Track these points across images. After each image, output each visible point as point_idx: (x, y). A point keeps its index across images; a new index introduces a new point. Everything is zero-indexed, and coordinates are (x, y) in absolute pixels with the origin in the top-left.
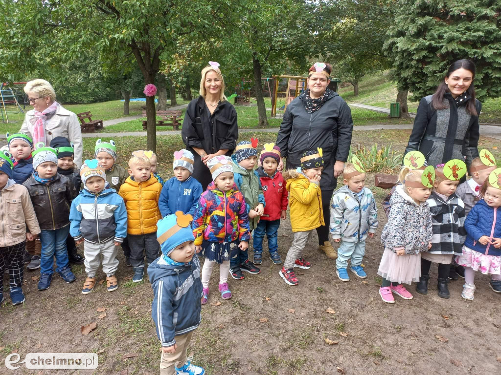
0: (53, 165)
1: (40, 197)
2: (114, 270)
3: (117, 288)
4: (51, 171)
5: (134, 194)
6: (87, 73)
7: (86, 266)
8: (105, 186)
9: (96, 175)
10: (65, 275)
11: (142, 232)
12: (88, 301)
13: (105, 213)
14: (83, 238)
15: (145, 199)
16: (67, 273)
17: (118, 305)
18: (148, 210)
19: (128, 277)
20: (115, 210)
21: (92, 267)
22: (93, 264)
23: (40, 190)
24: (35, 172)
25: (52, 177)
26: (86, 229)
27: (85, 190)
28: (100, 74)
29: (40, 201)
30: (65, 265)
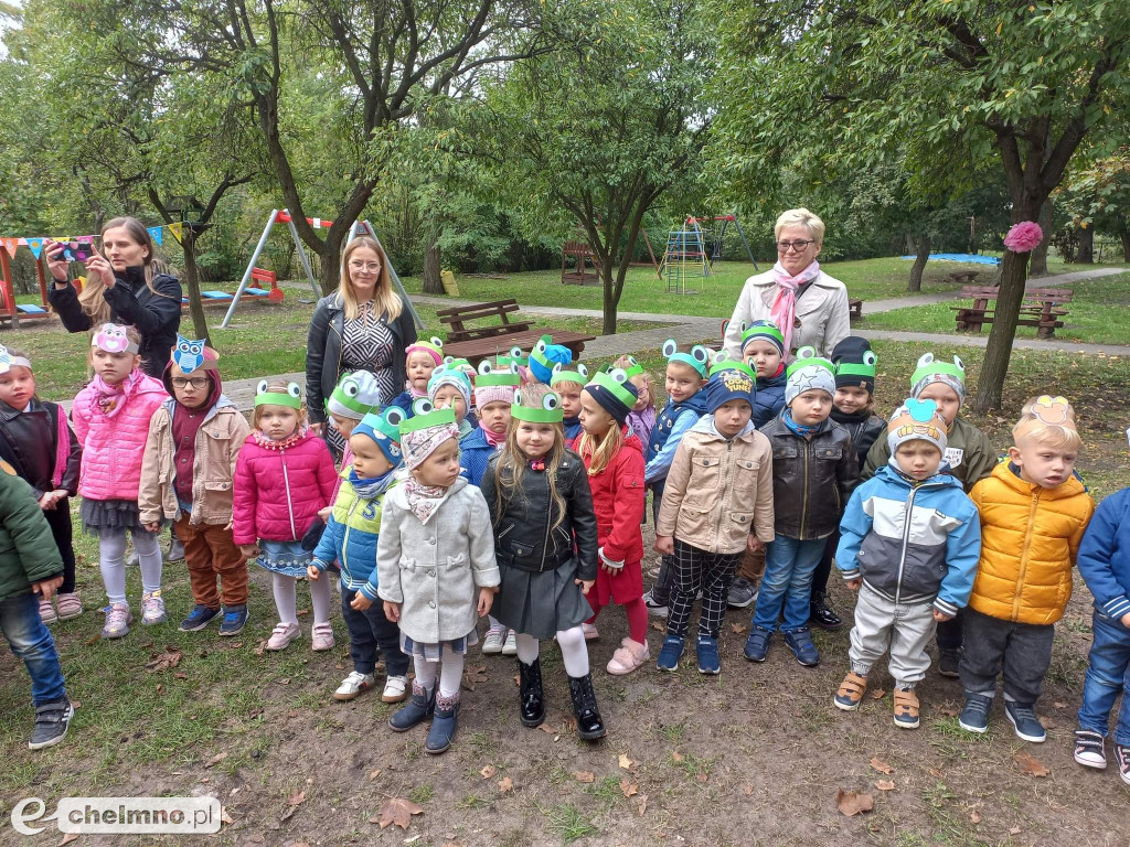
0: (826, 398)
1: (788, 462)
2: (917, 678)
3: (916, 724)
4: (820, 410)
5: (1016, 512)
6: (847, 196)
7: (854, 643)
8: (940, 468)
9: (925, 437)
10: (800, 644)
11: (1014, 614)
12: (848, 729)
13: (927, 531)
14: (861, 576)
15: (1044, 534)
16: (804, 642)
17: (922, 772)
18: (1044, 564)
19: (944, 707)
20: (954, 531)
21: (868, 651)
22: (872, 644)
23: (790, 449)
24: (787, 408)
25: (817, 424)
26: (874, 558)
27: (892, 468)
28: (875, 198)
29: (785, 472)
30: (801, 622)
